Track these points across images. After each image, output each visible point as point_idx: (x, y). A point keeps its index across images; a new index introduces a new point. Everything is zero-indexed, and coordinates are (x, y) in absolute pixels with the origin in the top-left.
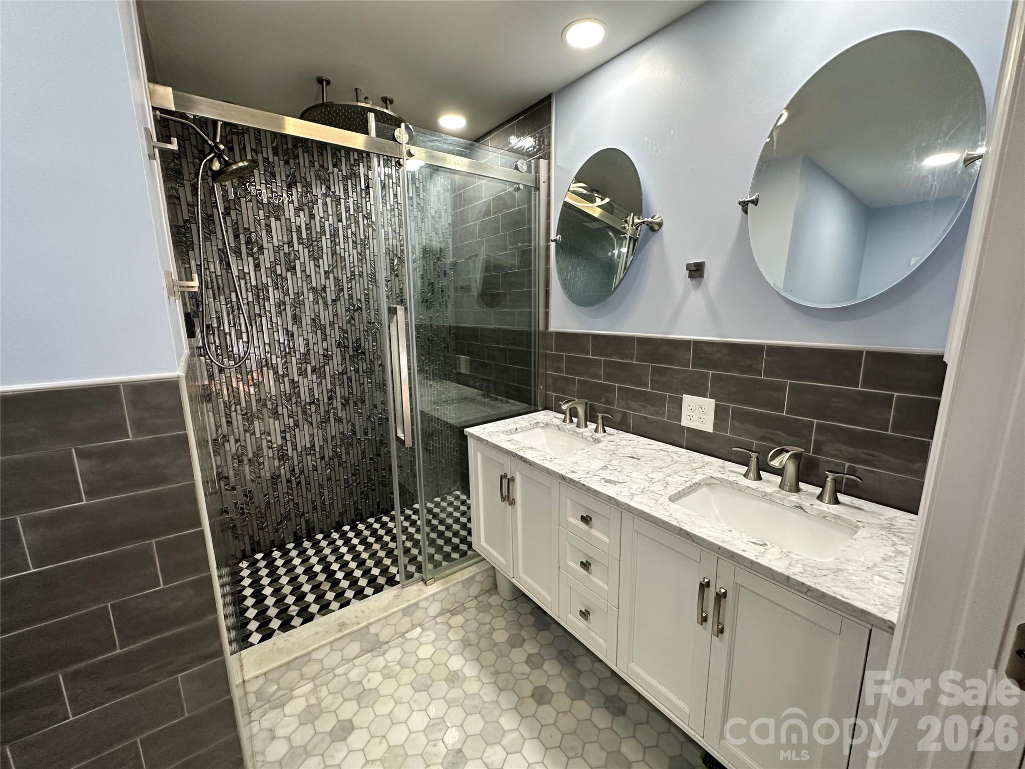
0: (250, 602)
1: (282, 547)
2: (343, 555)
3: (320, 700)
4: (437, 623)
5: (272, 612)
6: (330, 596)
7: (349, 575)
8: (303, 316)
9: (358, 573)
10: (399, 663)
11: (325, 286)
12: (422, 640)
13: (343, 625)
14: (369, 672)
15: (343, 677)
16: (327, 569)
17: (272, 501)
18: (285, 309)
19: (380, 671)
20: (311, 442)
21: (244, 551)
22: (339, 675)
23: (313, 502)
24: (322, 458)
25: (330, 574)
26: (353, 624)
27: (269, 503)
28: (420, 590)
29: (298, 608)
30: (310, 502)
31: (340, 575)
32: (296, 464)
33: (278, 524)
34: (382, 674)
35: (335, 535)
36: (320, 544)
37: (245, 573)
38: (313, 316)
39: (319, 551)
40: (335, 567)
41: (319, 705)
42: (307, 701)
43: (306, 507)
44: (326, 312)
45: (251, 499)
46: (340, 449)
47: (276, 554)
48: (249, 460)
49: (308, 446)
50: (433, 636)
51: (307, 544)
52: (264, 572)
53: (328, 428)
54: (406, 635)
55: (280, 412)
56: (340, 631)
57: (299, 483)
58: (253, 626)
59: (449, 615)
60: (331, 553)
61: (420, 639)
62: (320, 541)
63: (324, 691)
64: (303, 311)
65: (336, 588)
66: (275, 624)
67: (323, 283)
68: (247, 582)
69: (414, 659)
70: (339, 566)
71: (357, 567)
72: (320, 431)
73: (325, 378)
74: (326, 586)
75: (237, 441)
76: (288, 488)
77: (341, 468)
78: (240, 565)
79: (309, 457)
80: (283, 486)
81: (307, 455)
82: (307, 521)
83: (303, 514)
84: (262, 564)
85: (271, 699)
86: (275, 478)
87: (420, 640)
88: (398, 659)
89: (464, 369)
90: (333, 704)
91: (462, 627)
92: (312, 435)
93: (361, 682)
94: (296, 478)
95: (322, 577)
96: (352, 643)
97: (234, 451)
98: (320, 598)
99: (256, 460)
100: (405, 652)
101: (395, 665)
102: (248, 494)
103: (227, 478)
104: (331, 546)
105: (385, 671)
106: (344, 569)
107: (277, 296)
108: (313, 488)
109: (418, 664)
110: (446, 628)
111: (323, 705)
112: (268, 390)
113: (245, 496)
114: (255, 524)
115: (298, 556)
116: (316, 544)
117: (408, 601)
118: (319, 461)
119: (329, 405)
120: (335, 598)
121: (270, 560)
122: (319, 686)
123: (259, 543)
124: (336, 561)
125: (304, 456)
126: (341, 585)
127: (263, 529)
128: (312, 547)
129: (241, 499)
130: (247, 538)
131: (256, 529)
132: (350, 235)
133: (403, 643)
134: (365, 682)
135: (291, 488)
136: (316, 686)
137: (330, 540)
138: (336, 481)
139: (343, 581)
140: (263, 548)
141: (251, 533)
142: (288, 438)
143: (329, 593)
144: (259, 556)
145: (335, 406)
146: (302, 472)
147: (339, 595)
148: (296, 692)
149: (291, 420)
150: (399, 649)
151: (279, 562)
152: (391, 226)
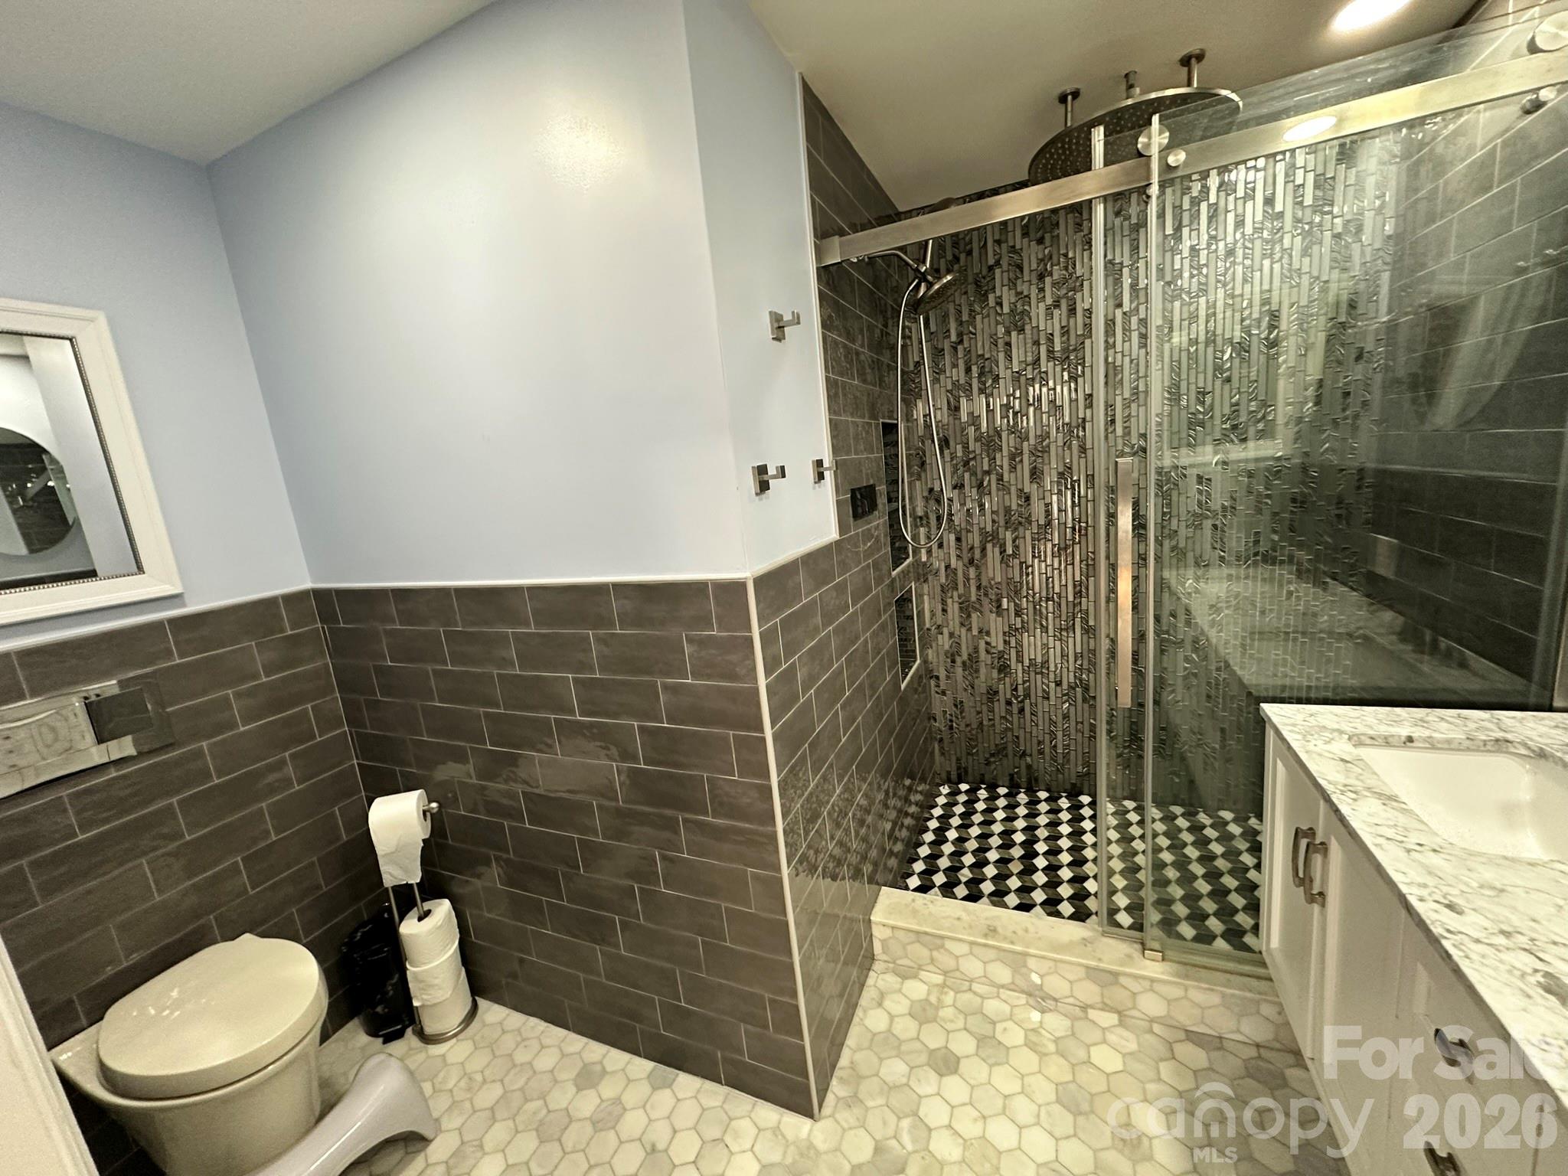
0: (929, 837)
1: (992, 788)
2: (1061, 836)
3: (940, 1005)
4: (1151, 1031)
5: (944, 863)
6: (1014, 883)
7: (1052, 869)
8: (1046, 468)
9: (1066, 874)
10: (1057, 1040)
11: (1084, 420)
12: (1112, 1038)
13: (992, 931)
14: (1011, 1019)
15: (979, 1000)
16: (1029, 844)
17: (985, 723)
18: (1021, 461)
19: (1026, 1031)
20: (1043, 655)
21: (949, 773)
22: (975, 993)
23: (1039, 743)
24: (1058, 684)
25: (1030, 854)
26: (1005, 938)
27: (981, 723)
28: (1129, 956)
29: (971, 876)
30: (1035, 741)
31: (1041, 862)
32: (1020, 681)
33: (992, 755)
34: (1026, 1036)
35: (1064, 803)
36: (1038, 807)
37: (941, 800)
38: (1061, 470)
39: (1032, 815)
40: (1041, 847)
41: (937, 1009)
42: (928, 994)
43: (1028, 745)
44: (1083, 461)
45: (961, 713)
46: (1088, 676)
47: (983, 794)
48: (964, 663)
49: (1039, 660)
50: (1133, 1046)
51: (1023, 798)
52: (959, 809)
53: (1071, 640)
54: (1090, 1011)
55: (1005, 606)
56: (986, 936)
57: (1022, 711)
58: (919, 866)
59: (1182, 1035)
60: (1047, 825)
61: (1107, 1033)
62: (1040, 801)
63: (949, 998)
64: (1046, 461)
65: (1026, 878)
66: (939, 879)
67: (1081, 415)
68: (937, 812)
69: (1082, 1054)
70: (1046, 848)
71: (1069, 865)
72: (1058, 643)
73: (1073, 564)
74: (1016, 867)
75: (951, 635)
76: (1008, 711)
77: (1086, 706)
78: (941, 788)
79: (1039, 677)
80: (1000, 708)
81: (1036, 673)
82: (1029, 767)
83: (1024, 754)
84: (962, 798)
85: (898, 962)
86: (992, 693)
87: (1108, 1035)
88: (1058, 1034)
89: (1384, 567)
90: (952, 1021)
91: (1195, 1072)
92: (1045, 646)
93: (994, 1023)
94: (1019, 702)
95: (1017, 852)
96: (998, 963)
97: (947, 647)
98: (1001, 878)
99: (972, 665)
100: (1073, 1034)
101: (1049, 1039)
102: (958, 705)
103: (937, 678)
104: (1051, 816)
105: (1033, 1038)
106: (1051, 858)
107: (1012, 443)
108: (1040, 723)
109: (1084, 1067)
110: (1162, 1050)
111: (942, 1013)
112: (991, 575)
113: (956, 706)
114: (963, 745)
115: (1004, 808)
116: (1033, 803)
117: (1100, 960)
118: (1053, 685)
119: (1074, 605)
120: (1019, 890)
121: (973, 798)
122: (948, 987)
123: (966, 770)
124: (1046, 839)
125: (1032, 674)
126: (1034, 877)
127: (972, 755)
128: (1027, 805)
129: (950, 709)
130: (954, 759)
131: (964, 754)
132: (1134, 326)
133: (1080, 1019)
134: (999, 1027)
135: (1011, 713)
136: (944, 985)
137: (1054, 807)
138: (1077, 723)
139: (1040, 873)
140: (970, 778)
141: (959, 755)
142: (1013, 644)
143: (1014, 878)
144: (964, 787)
145: (1084, 607)
146: (1027, 695)
147: (1025, 890)
148: (923, 974)
149: (1019, 620)
150: (1067, 1023)
151: (980, 806)
152: (1225, 285)
